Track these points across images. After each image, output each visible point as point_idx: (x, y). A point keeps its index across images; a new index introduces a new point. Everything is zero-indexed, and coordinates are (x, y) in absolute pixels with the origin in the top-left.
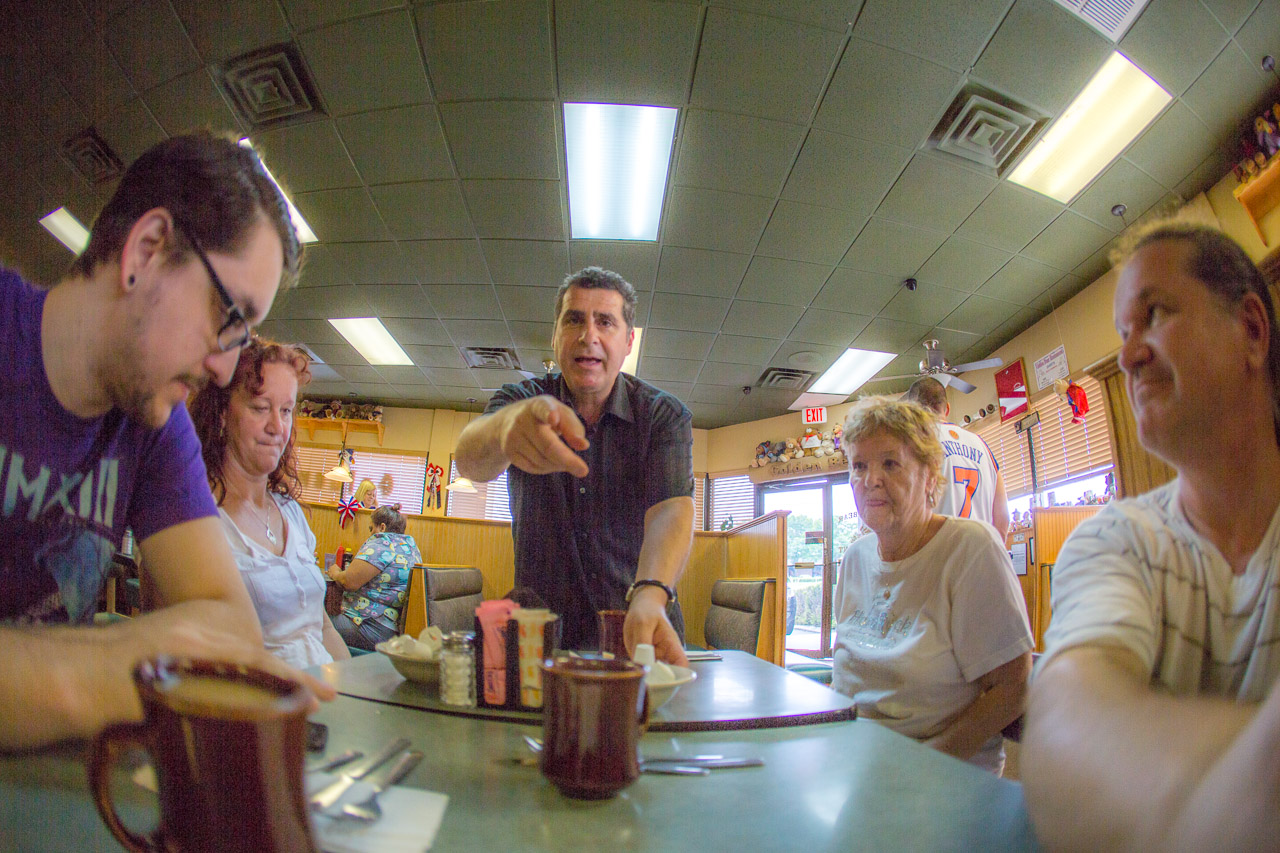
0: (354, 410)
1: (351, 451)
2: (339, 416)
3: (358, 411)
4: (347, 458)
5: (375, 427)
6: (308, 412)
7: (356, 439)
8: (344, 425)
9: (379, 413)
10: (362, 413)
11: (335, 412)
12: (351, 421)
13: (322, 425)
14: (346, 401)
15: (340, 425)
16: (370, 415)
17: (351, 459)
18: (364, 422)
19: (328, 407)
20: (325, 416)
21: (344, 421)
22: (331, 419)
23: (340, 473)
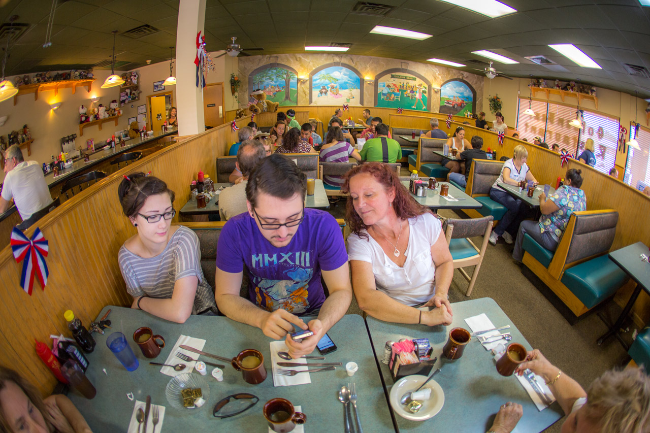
0: (581, 88)
1: (582, 112)
2: (575, 90)
3: (583, 88)
4: (580, 115)
5: (592, 99)
6: (559, 87)
7: (586, 103)
8: (577, 95)
9: (594, 91)
10: (586, 90)
11: (572, 88)
12: (580, 93)
13: (568, 94)
14: (577, 82)
15: (576, 95)
16: (589, 92)
17: (582, 116)
18: (587, 95)
19: (569, 85)
20: (568, 90)
21: (577, 93)
22: (571, 91)
23: (576, 123)
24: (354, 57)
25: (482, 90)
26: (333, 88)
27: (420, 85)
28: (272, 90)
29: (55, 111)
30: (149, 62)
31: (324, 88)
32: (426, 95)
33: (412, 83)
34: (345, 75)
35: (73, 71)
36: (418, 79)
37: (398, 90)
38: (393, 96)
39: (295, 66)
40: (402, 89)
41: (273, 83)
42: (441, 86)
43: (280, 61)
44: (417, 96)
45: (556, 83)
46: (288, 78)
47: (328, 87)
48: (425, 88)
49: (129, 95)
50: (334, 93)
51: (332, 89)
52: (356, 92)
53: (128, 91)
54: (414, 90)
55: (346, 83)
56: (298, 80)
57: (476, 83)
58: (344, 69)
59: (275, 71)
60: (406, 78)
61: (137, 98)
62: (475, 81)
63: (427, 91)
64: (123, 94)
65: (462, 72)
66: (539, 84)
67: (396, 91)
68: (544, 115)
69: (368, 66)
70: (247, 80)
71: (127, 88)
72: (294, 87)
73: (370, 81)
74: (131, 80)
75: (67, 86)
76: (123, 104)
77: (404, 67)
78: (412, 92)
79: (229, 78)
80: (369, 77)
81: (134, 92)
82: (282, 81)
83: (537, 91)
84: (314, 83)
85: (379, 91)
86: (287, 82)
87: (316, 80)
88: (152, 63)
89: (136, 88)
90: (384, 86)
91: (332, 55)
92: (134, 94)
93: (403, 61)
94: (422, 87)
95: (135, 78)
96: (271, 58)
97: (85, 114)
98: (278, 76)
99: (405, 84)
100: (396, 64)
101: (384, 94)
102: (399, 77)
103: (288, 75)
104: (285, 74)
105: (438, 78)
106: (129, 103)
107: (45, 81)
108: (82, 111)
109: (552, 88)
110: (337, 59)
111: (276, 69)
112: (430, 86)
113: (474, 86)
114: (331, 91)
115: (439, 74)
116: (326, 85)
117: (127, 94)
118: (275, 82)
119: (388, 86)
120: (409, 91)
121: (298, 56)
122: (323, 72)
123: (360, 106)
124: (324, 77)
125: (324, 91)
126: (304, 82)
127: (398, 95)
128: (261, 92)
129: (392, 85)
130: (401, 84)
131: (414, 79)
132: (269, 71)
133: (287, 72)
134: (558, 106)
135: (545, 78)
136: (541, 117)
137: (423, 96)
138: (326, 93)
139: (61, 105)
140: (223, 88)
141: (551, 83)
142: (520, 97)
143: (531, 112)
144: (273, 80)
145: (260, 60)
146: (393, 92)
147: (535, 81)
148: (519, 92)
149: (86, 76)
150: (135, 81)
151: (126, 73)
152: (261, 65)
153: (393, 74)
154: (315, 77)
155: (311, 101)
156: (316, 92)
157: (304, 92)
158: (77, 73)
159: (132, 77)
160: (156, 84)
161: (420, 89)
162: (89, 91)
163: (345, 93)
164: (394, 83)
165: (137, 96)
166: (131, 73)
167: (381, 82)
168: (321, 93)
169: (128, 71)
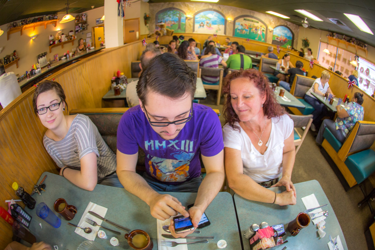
0: (359, 43)
1: (358, 57)
2: (355, 43)
3: (360, 43)
4: (356, 59)
5: (365, 51)
6: (345, 40)
7: (360, 53)
9: (366, 46)
10: (361, 45)
11: (353, 42)
12: (358, 46)
13: (350, 45)
14: (356, 39)
15: (355, 46)
16: (363, 46)
17: (358, 59)
18: (361, 48)
19: (351, 39)
20: (350, 42)
21: (356, 46)
22: (352, 43)
23: (354, 63)
24: (222, 6)
25: (298, 34)
26: (207, 23)
27: (261, 26)
28: (170, 23)
29: (34, 40)
30: (93, 7)
31: (202, 23)
32: (264, 33)
33: (256, 25)
34: (215, 16)
35: (44, 16)
36: (260, 23)
37: (248, 28)
38: (244, 31)
39: (184, 9)
40: (250, 28)
41: (171, 19)
42: (274, 28)
43: (175, 6)
44: (259, 32)
45: (344, 37)
46: (180, 16)
47: (205, 23)
48: (264, 28)
49: (81, 27)
50: (208, 27)
51: (207, 25)
52: (222, 27)
53: (80, 25)
54: (257, 28)
55: (216, 21)
56: (187, 18)
57: (295, 29)
58: (215, 13)
59: (172, 12)
60: (252, 21)
61: (86, 29)
62: (294, 28)
63: (265, 30)
64: (77, 27)
65: (286, 22)
66: (333, 36)
67: (246, 29)
68: (334, 54)
69: (230, 12)
70: (154, 17)
71: (80, 23)
72: (183, 22)
73: (231, 21)
74: (82, 18)
75: (41, 25)
76: (77, 33)
77: (252, 15)
78: (256, 30)
79: (143, 15)
80: (230, 19)
81: (84, 25)
82: (176, 18)
83: (331, 39)
84: (196, 20)
85: (236, 27)
86: (180, 19)
87: (197, 18)
88: (95, 8)
89: (85, 22)
90: (239, 25)
91: (208, 4)
92: (84, 26)
93: (251, 11)
94: (262, 27)
95: (85, 17)
96: (170, 5)
97: (53, 40)
98: (174, 15)
99: (252, 25)
100: (247, 12)
101: (239, 30)
102: (249, 20)
103: (180, 15)
104: (178, 14)
105: (272, 23)
106: (81, 31)
107: (27, 24)
108: (51, 38)
109: (341, 39)
110: (211, 7)
111: (172, 11)
112: (267, 28)
113: (293, 31)
114: (206, 25)
115: (273, 21)
116: (204, 21)
117: (80, 27)
118: (172, 18)
119: (242, 25)
120: (254, 29)
121: (187, 3)
122: (202, 14)
123: (224, 35)
124: (202, 17)
125: (202, 25)
126: (190, 19)
127: (247, 31)
128: (163, 24)
129: (244, 25)
130: (250, 25)
131: (258, 22)
132: (168, 11)
133: (180, 13)
134: (343, 51)
135: (337, 33)
136: (333, 55)
137: (263, 33)
138: (203, 26)
139: (37, 36)
140: (139, 21)
141: (340, 36)
142: (321, 41)
143: (327, 51)
144: (170, 17)
145: (163, 5)
146: (245, 29)
147: (331, 33)
148: (320, 38)
149: (53, 18)
150: (84, 19)
151: (79, 15)
152: (164, 8)
153: (245, 18)
154: (197, 16)
155: (194, 30)
156: (197, 26)
157: (190, 25)
158: (47, 17)
159: (83, 17)
160: (97, 20)
161: (261, 29)
162: (55, 26)
163: (215, 27)
164: (245, 23)
165: (86, 27)
166: (82, 14)
167: (237, 22)
168: (200, 26)
169: (80, 14)
